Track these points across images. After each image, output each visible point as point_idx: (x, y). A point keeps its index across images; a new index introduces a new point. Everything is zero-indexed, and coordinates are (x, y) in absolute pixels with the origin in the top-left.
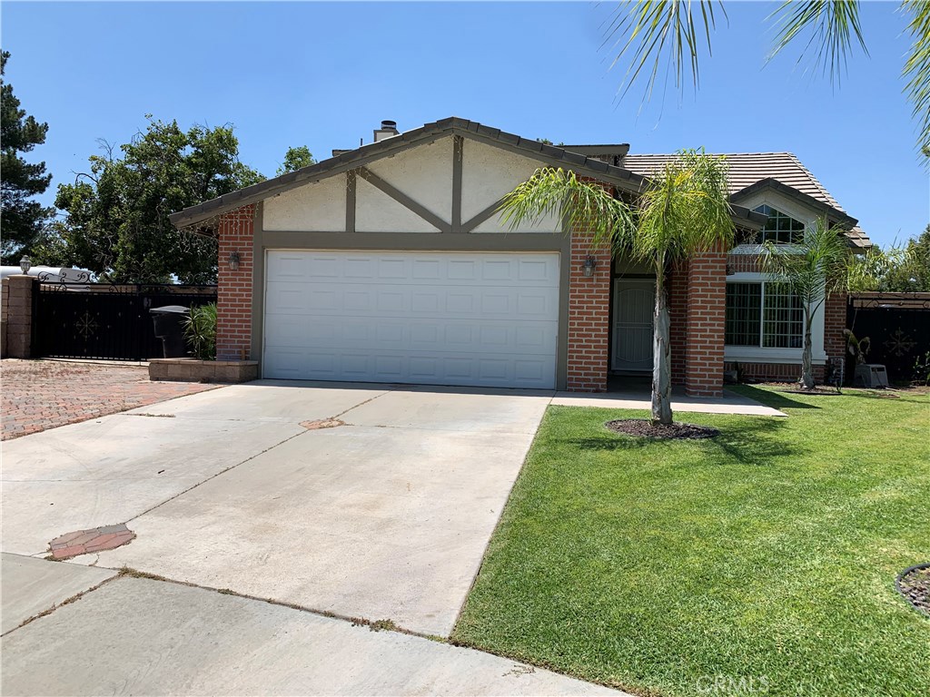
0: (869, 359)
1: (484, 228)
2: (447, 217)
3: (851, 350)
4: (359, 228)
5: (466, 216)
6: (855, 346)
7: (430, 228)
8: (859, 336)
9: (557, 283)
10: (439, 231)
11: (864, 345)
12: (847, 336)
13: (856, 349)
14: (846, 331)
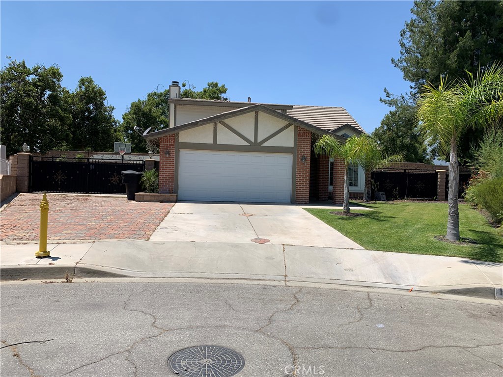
0: (379, 190)
1: (265, 144)
2: (253, 140)
3: (373, 187)
4: (218, 142)
5: (259, 140)
6: (374, 186)
7: (246, 144)
8: (375, 182)
9: (291, 164)
10: (249, 145)
11: (377, 186)
12: (371, 182)
13: (374, 187)
14: (372, 180)
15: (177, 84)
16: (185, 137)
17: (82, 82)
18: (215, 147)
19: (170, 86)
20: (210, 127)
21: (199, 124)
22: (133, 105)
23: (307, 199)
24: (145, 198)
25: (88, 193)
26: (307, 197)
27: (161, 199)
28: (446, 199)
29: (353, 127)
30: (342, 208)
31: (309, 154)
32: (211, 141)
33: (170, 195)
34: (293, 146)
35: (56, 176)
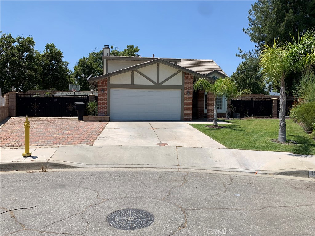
0: (236, 112)
1: (164, 84)
2: (156, 81)
3: (232, 110)
4: (135, 83)
5: (160, 81)
6: (233, 109)
7: (152, 84)
8: (234, 107)
9: (181, 97)
10: (154, 84)
11: (235, 109)
12: (231, 107)
13: (233, 110)
14: (231, 105)
15: (108, 47)
16: (113, 80)
17: (48, 46)
18: (132, 86)
19: (103, 48)
20: (129, 73)
21: (122, 72)
22: (80, 61)
23: (191, 118)
24: (90, 119)
25: (54, 117)
26: (191, 117)
27: (100, 119)
28: (278, 116)
29: (219, 72)
30: (213, 123)
31: (192, 90)
32: (130, 83)
33: (105, 117)
34: (181, 85)
35: (34, 106)
